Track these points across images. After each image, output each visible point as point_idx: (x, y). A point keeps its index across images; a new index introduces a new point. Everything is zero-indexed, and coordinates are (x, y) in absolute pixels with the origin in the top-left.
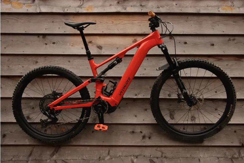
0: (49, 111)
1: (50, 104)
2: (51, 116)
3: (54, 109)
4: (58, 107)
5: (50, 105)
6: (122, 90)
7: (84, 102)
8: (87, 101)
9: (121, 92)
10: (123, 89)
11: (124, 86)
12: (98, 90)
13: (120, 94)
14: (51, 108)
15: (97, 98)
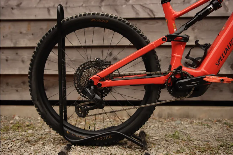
0: (92, 87)
1: (95, 76)
2: (94, 96)
3: (100, 85)
4: (107, 81)
5: (94, 78)
6: (222, 56)
7: (151, 75)
8: (156, 74)
9: (220, 59)
10: (224, 54)
11: (226, 49)
12: (177, 55)
13: (218, 63)
14: (95, 84)
15: (175, 70)
